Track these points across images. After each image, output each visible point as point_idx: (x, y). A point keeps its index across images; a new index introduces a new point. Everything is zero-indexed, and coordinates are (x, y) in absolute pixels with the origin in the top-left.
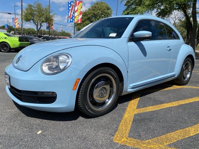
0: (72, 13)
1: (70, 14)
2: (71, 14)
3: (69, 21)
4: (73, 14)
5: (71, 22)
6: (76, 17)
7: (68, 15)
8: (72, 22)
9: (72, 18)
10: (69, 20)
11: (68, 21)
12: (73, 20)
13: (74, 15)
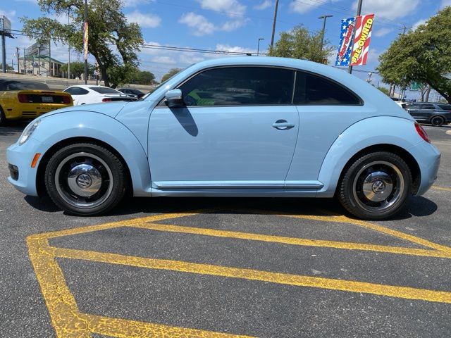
0: (347, 45)
1: (342, 47)
2: (345, 46)
3: (339, 63)
4: (350, 46)
5: (342, 63)
6: (355, 52)
7: (339, 49)
8: (346, 63)
9: (346, 56)
10: (340, 60)
11: (337, 63)
12: (349, 59)
13: (351, 48)
